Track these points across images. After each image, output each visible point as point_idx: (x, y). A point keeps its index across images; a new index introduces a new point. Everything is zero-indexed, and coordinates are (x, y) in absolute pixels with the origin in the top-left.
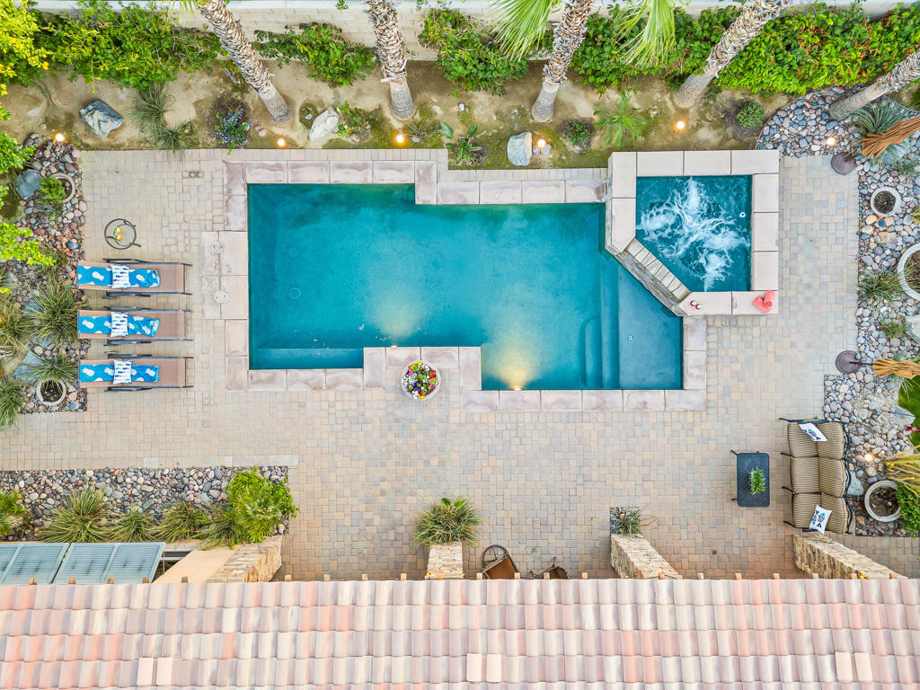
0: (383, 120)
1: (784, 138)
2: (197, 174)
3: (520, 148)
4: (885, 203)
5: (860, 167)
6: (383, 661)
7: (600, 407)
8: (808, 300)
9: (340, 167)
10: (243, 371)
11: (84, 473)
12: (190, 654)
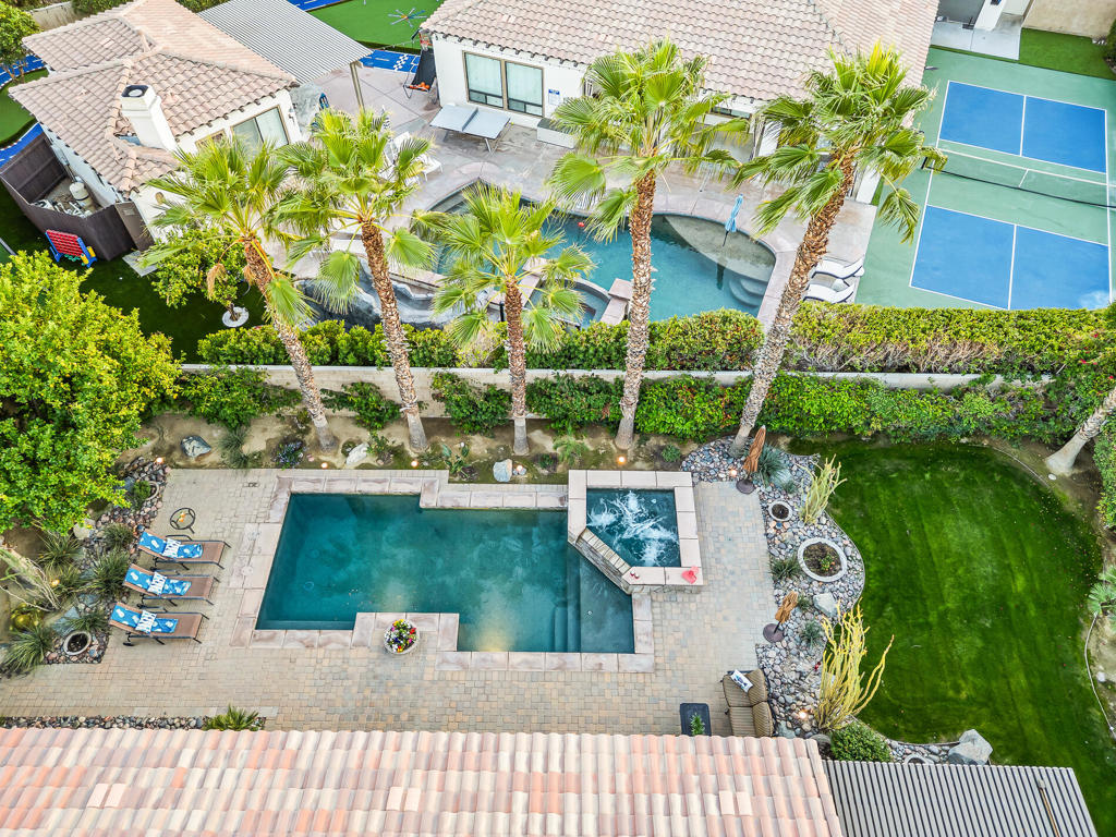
0: (404, 452)
1: (698, 469)
2: (254, 485)
3: (503, 469)
4: (781, 512)
5: (758, 489)
6: (313, 792)
7: (561, 668)
8: (733, 583)
9: (365, 481)
10: (250, 629)
11: (77, 718)
12: (143, 783)
